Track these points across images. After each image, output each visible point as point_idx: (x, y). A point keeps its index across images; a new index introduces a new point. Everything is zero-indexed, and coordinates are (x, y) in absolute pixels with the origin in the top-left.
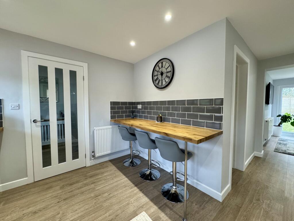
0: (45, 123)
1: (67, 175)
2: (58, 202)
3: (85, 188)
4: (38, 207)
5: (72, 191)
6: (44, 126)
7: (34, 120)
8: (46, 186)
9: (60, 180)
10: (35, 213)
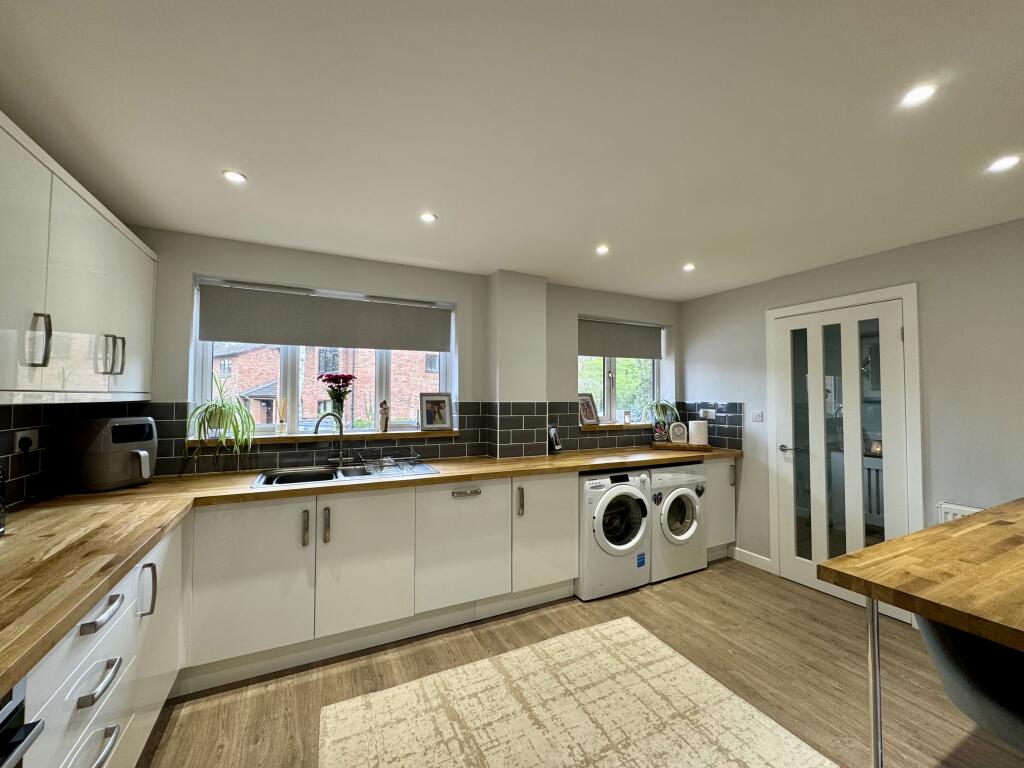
0: (872, 462)
1: (838, 606)
2: (758, 618)
3: (828, 645)
4: (736, 602)
5: (795, 626)
6: (869, 470)
7: (782, 446)
8: (782, 593)
9: (813, 601)
10: (724, 603)
